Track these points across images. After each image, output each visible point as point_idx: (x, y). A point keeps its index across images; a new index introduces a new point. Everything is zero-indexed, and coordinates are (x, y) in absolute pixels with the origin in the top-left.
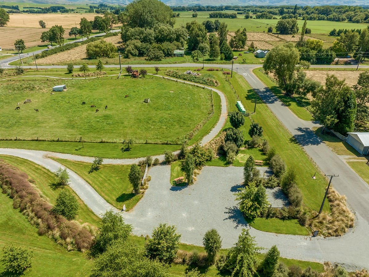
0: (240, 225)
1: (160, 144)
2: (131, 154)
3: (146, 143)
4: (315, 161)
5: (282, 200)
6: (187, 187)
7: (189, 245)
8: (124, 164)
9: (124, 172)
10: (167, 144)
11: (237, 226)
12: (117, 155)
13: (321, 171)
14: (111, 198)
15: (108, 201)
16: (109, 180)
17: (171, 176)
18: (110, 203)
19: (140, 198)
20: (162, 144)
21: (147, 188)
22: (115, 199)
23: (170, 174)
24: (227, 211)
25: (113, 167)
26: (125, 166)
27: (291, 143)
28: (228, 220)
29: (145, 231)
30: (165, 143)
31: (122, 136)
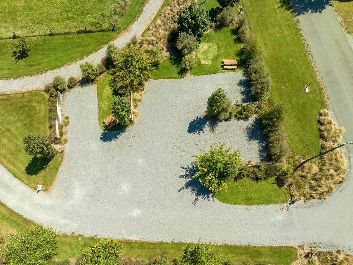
0: (201, 197)
1: (74, 33)
2: (32, 65)
3: (51, 34)
4: (312, 53)
5: (258, 141)
6: (124, 131)
7: (136, 242)
8: (23, 90)
9: (27, 109)
10: (85, 32)
11: (197, 199)
12: (9, 69)
13: (318, 74)
14: (19, 168)
15: (15, 175)
16: (8, 130)
17: (99, 111)
18: (18, 178)
19: (60, 164)
20: (79, 32)
21: (66, 141)
22: (24, 169)
23: (97, 105)
24: (183, 173)
25: (6, 100)
26: (26, 94)
27: (282, 9)
28: (185, 189)
29: (75, 225)
30: (81, 31)
31: (8, 20)
